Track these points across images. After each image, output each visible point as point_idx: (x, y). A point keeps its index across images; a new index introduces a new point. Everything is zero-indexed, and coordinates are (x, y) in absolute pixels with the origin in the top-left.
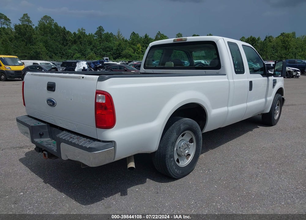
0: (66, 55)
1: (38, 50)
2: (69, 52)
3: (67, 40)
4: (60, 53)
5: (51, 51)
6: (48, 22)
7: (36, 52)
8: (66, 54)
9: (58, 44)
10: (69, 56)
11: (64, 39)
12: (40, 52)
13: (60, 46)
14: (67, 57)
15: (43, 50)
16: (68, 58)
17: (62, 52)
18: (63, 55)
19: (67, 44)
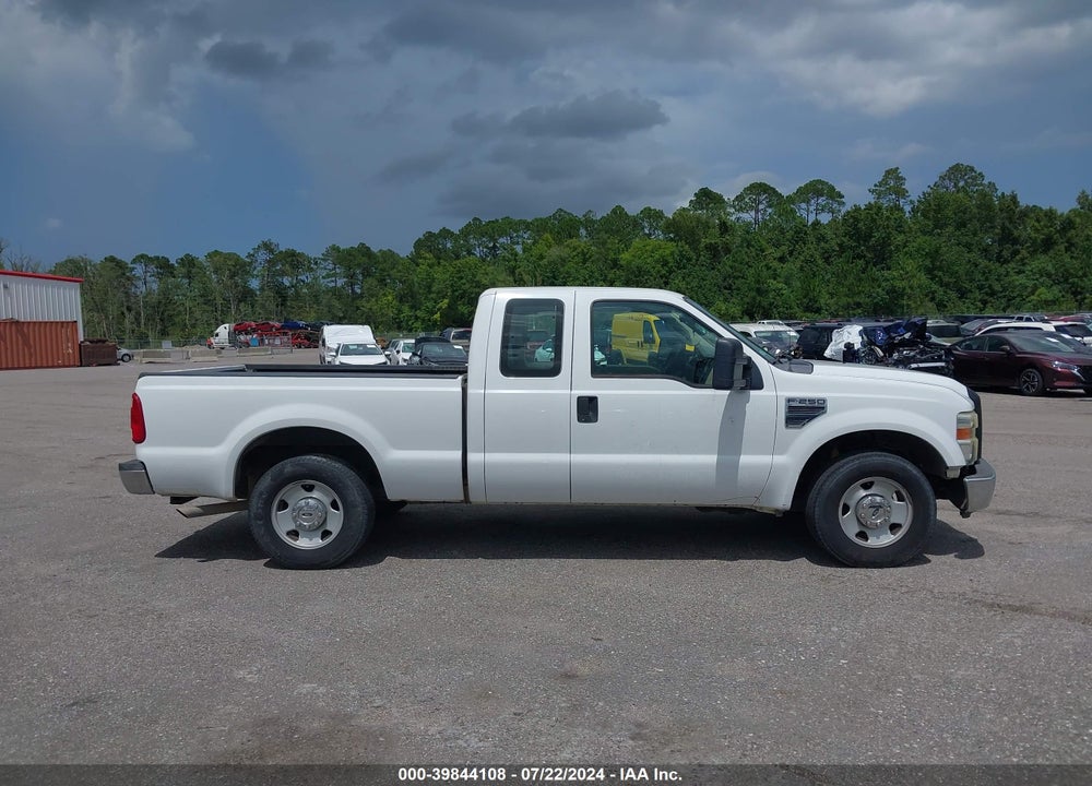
0: (1005, 297)
1: (899, 284)
2: (1017, 283)
3: (1015, 241)
4: (980, 288)
5: (947, 285)
6: (961, 184)
7: (892, 291)
8: (1005, 289)
9: (975, 256)
10: (1014, 298)
11: (1007, 238)
12: (904, 289)
13: (983, 263)
14: (1009, 300)
15: (915, 282)
16: (1008, 306)
17: (990, 286)
18: (993, 293)
19: (1016, 252)
